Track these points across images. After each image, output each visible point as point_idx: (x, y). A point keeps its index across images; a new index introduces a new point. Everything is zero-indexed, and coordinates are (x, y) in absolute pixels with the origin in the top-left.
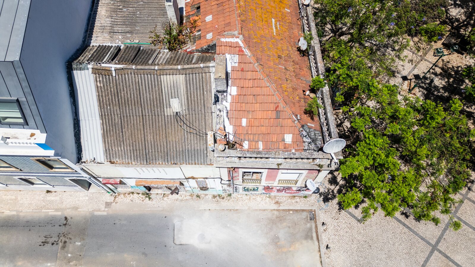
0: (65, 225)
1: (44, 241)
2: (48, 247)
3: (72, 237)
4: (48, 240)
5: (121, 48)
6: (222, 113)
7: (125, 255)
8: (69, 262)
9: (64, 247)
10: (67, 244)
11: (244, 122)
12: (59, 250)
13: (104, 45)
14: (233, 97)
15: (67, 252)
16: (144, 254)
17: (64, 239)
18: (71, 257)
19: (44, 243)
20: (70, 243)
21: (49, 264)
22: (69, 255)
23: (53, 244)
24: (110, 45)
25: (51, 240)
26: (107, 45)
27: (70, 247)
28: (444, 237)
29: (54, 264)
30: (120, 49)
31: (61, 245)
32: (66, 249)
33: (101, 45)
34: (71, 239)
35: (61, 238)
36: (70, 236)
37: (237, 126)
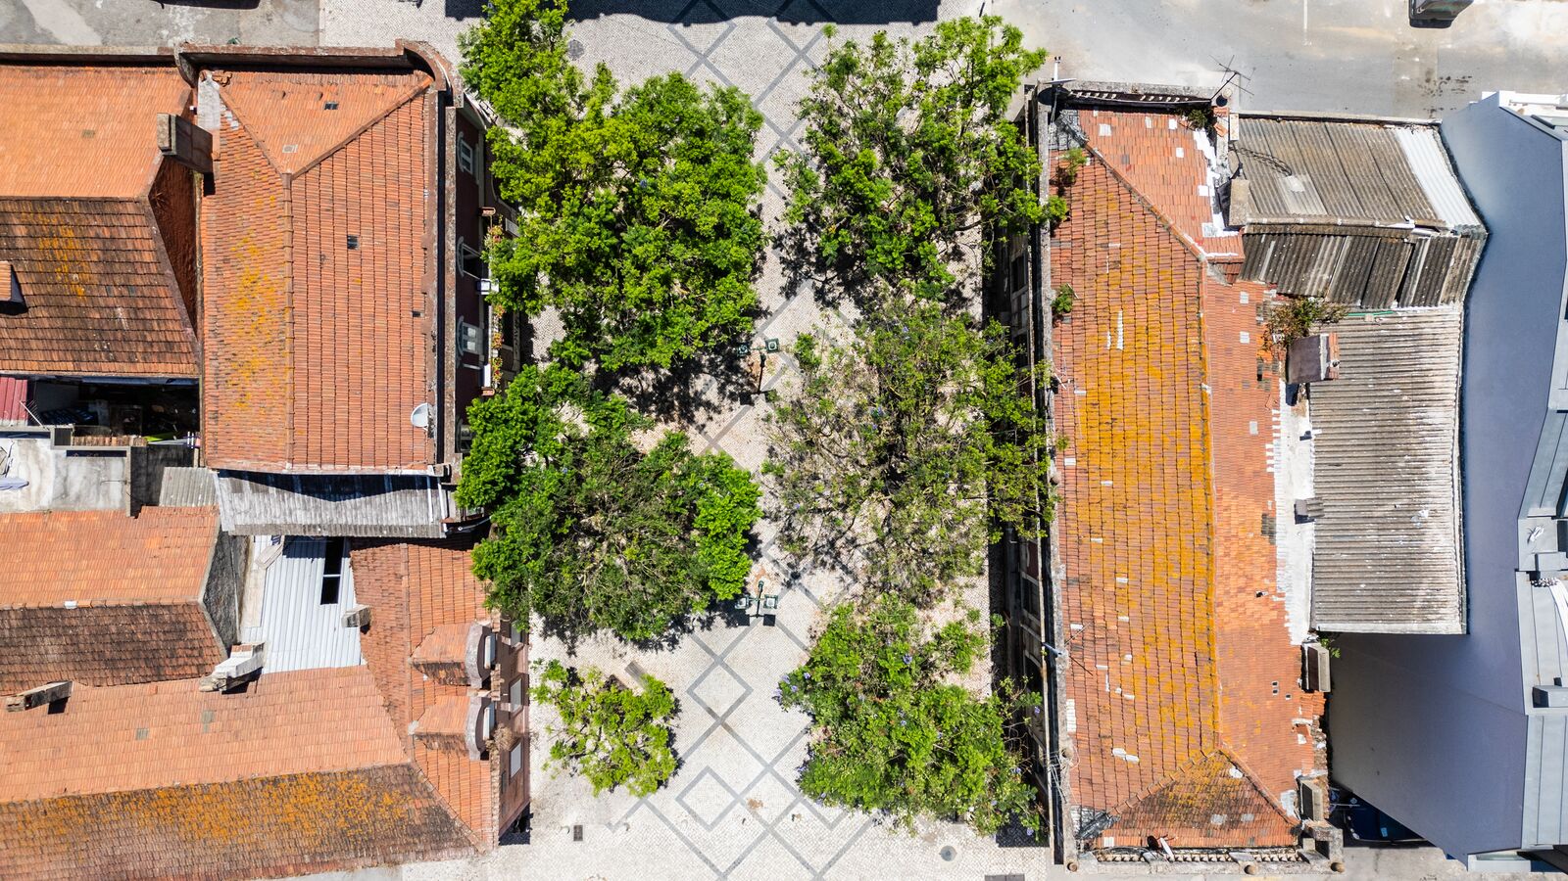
0: (1433, 111)
1: (1466, 85)
2: (1456, 74)
3: (1417, 88)
4: (1458, 85)
5: (1395, 303)
6: (1220, 163)
7: (1322, 56)
8: (1416, 49)
9: (1429, 73)
10: (1425, 78)
11: (1180, 153)
12: (1436, 67)
13: (1427, 308)
14: (1204, 183)
15: (1421, 64)
16: (1291, 58)
17: (1431, 86)
18: (1414, 56)
19: (1464, 81)
20: (1418, 79)
21: (1449, 46)
22: (1417, 60)
23: (1449, 79)
24: (1416, 308)
25: (1452, 85)
26: (1422, 308)
27: (1418, 73)
28: (780, 71)
29: (1442, 47)
30: (1398, 298)
31: (1435, 77)
32: (1425, 70)
33: (1434, 308)
34: (1420, 86)
35: (1436, 88)
36: (1422, 91)
37: (1190, 147)
